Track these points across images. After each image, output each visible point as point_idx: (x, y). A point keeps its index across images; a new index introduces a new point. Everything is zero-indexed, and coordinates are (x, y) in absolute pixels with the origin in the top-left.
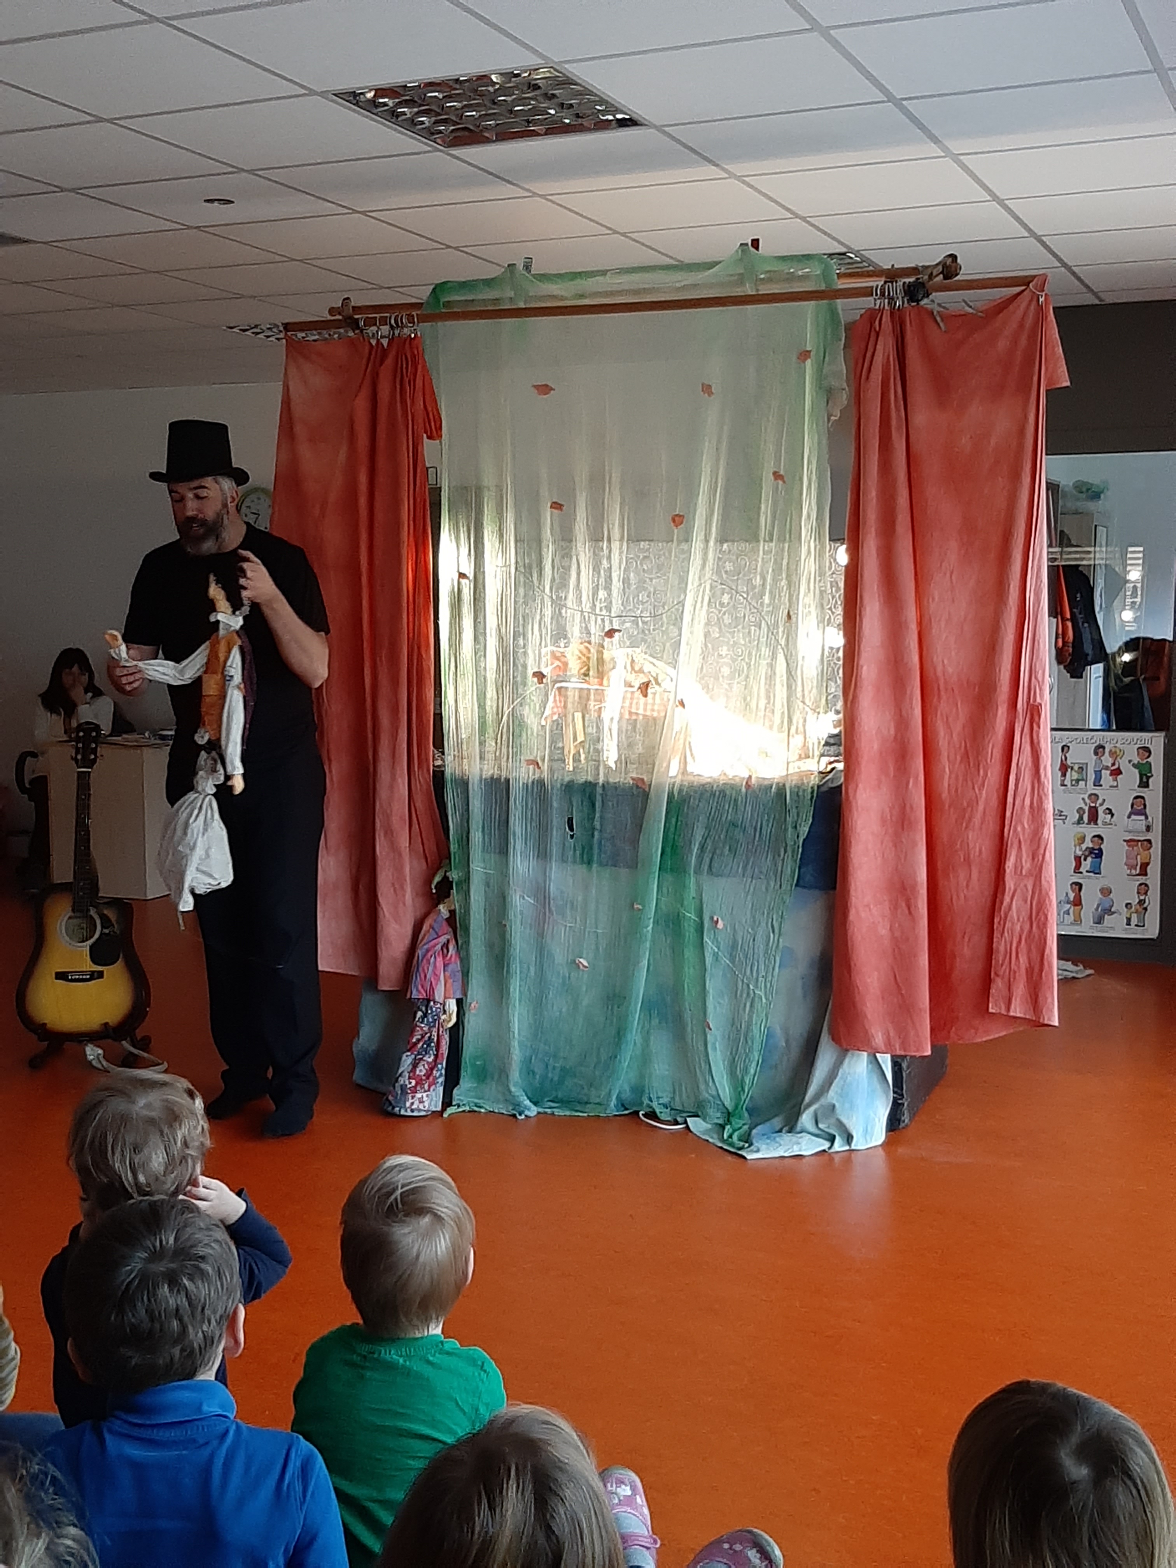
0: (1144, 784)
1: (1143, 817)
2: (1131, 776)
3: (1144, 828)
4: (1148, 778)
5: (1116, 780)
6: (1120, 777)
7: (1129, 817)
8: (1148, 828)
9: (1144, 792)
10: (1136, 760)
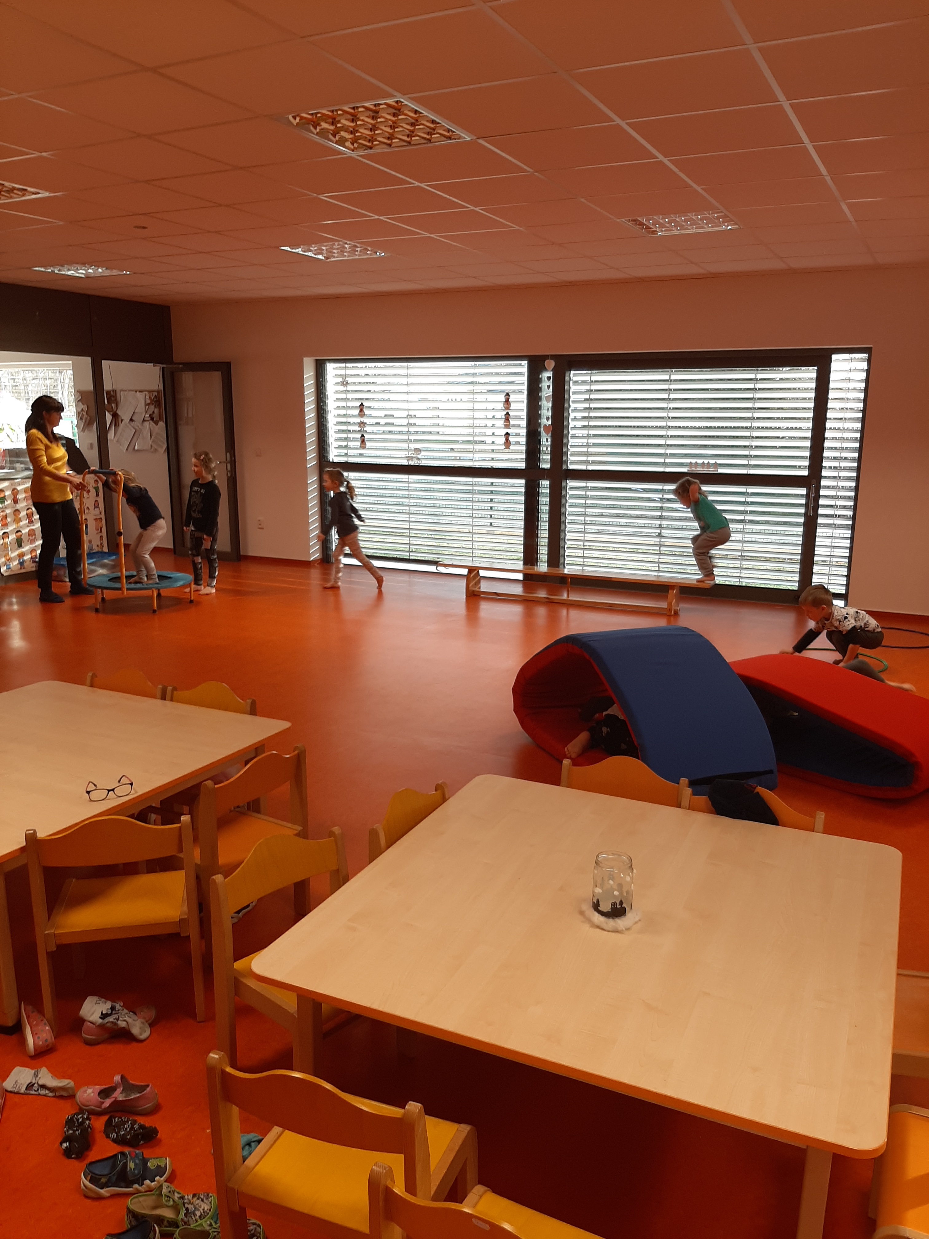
0: (97, 495)
1: (98, 509)
2: (93, 491)
3: (99, 513)
4: (98, 493)
5: (88, 495)
6: (90, 494)
7: (94, 509)
8: (100, 513)
9: (98, 499)
10: (94, 486)
